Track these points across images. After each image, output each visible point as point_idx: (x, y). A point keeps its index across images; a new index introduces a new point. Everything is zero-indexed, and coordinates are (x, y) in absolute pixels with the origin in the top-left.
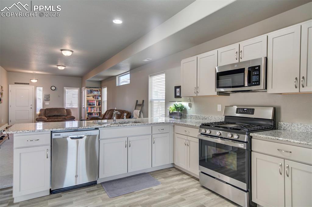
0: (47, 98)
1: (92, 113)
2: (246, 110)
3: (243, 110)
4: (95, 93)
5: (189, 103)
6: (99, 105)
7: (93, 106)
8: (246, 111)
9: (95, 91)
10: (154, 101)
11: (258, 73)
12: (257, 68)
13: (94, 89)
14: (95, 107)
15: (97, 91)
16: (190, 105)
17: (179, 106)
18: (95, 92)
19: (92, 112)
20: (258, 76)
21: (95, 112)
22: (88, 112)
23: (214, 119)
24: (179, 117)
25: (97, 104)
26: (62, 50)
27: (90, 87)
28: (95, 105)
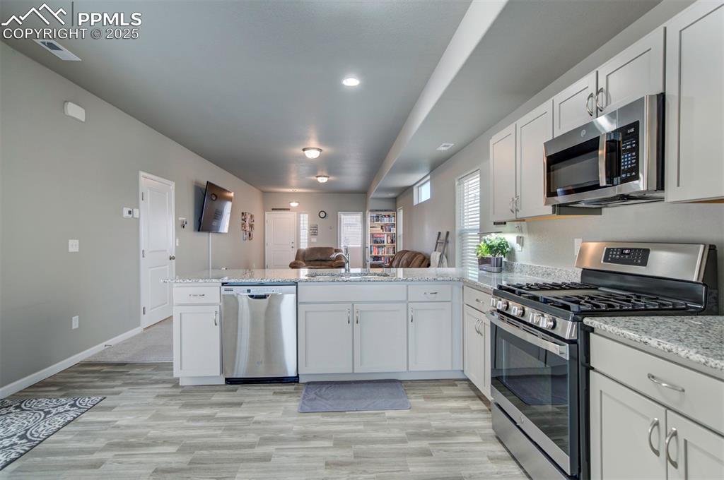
0: (314, 231)
1: (381, 257)
2: (628, 254)
3: (622, 253)
4: (386, 221)
5: (517, 237)
6: (392, 242)
7: (382, 244)
8: (627, 256)
9: (385, 216)
10: (470, 234)
11: (634, 145)
12: (632, 130)
13: (383, 213)
14: (385, 246)
15: (389, 216)
16: (520, 241)
17: (496, 242)
18: (385, 219)
19: (380, 254)
20: (634, 154)
21: (386, 255)
22: (373, 254)
23: (566, 276)
24: (495, 269)
25: (389, 241)
26: (304, 150)
27: (377, 210)
28: (385, 243)
